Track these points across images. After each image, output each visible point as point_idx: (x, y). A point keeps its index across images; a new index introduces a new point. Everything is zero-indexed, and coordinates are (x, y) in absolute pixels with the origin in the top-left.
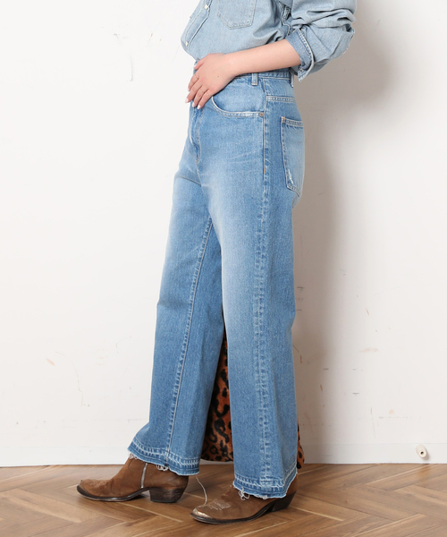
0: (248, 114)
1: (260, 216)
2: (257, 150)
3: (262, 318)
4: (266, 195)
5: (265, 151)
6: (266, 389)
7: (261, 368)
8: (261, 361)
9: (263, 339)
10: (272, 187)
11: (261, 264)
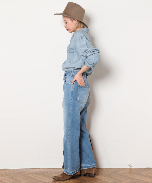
0: (70, 83)
1: (70, 107)
2: (70, 92)
3: (70, 132)
4: (72, 102)
5: (72, 92)
6: (70, 149)
7: (69, 144)
8: (69, 142)
9: (70, 137)
10: (73, 100)
11: (70, 119)
